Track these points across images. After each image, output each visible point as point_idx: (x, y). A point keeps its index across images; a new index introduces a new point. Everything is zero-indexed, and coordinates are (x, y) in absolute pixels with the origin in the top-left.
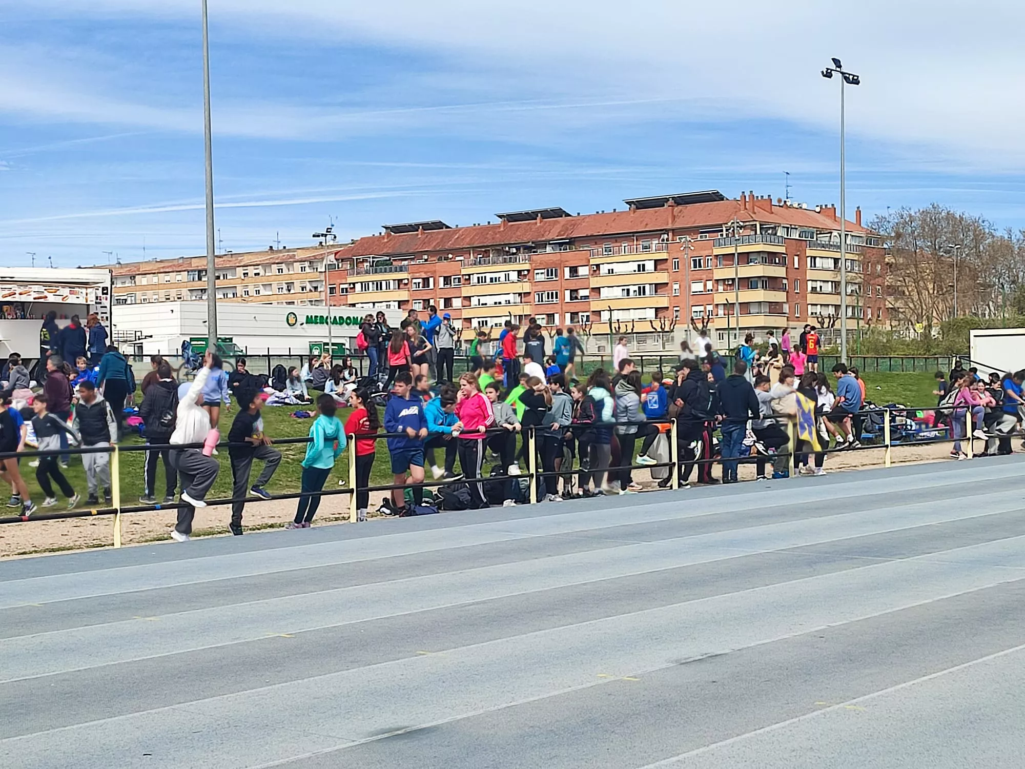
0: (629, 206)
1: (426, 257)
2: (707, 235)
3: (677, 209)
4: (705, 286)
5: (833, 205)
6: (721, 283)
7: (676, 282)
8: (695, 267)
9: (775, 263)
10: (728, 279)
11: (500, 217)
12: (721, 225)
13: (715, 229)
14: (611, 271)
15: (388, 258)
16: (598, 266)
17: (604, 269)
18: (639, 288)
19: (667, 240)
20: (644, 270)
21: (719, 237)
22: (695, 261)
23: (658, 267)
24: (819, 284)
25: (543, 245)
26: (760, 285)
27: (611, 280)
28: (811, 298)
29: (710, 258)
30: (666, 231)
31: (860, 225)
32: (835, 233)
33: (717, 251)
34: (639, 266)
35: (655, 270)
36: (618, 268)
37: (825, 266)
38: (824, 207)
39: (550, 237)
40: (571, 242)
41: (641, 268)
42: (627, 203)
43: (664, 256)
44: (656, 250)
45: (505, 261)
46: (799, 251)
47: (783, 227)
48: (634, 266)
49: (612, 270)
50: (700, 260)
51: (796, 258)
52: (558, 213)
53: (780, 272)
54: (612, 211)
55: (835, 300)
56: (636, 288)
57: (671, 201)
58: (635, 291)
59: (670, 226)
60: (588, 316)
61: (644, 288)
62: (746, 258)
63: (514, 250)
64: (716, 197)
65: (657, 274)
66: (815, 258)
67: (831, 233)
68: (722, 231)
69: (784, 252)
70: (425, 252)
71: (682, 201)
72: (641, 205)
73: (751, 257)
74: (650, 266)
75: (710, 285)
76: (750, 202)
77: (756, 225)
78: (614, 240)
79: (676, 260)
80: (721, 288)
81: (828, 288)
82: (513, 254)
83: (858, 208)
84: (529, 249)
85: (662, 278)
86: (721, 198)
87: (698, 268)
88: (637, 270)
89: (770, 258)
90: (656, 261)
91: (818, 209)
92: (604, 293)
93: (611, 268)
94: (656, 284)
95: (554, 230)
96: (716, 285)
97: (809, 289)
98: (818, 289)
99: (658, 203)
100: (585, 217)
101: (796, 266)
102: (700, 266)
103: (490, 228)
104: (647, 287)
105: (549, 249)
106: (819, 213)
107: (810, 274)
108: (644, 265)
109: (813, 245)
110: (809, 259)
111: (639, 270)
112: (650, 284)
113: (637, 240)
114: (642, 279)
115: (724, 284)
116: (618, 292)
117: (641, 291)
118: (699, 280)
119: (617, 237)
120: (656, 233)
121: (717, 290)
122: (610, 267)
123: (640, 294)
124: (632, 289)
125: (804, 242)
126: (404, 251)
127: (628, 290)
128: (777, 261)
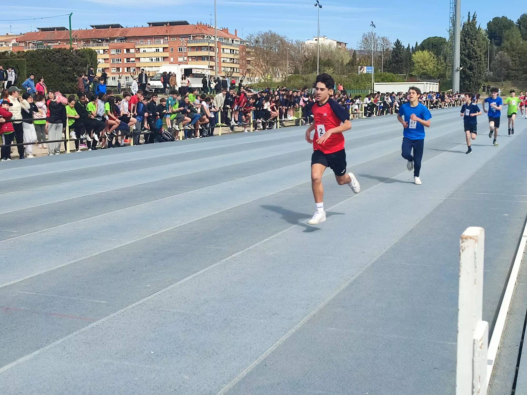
0: (148, 25)
1: (60, 42)
2: (184, 38)
3: (171, 27)
4: (184, 58)
5: (227, 28)
6: (190, 58)
7: (172, 57)
8: (180, 51)
9: (211, 51)
10: (193, 56)
11: (92, 26)
12: (190, 35)
13: (188, 36)
14: (144, 51)
15: (42, 42)
16: (139, 49)
17: (141, 50)
18: (157, 58)
19: (167, 40)
20: (158, 51)
21: (189, 39)
22: (179, 48)
23: (164, 50)
24: (225, 59)
25: (113, 39)
26: (206, 59)
27: (145, 55)
28: (223, 65)
29: (186, 47)
30: (167, 36)
31: (236, 36)
32: (230, 39)
33: (189, 45)
34: (156, 49)
35: (163, 51)
36: (147, 50)
37: (227, 52)
38: (224, 28)
39: (116, 36)
40: (126, 38)
41: (157, 50)
42: (148, 23)
43: (167, 46)
44: (162, 44)
45: (97, 45)
46: (219, 46)
47: (214, 37)
48: (154, 50)
49: (145, 51)
50: (181, 48)
51: (217, 49)
52: (118, 26)
53: (212, 54)
54: (142, 26)
55: (233, 66)
56: (155, 58)
57: (168, 24)
58: (155, 60)
59: (168, 34)
60: (134, 69)
61: (159, 58)
62: (200, 48)
63: (100, 41)
64: (185, 23)
65: (164, 53)
66: (224, 49)
67: (229, 39)
68: (190, 37)
69: (214, 46)
70: (60, 40)
71: (172, 24)
72: (155, 24)
73: (202, 48)
74: (161, 50)
75: (186, 58)
76: (200, 26)
77: (204, 35)
78: (144, 38)
79: (172, 48)
80: (190, 60)
81: (228, 60)
82: (100, 42)
83: (236, 29)
84: (107, 41)
85: (166, 54)
86: (188, 24)
87: (181, 51)
88: (156, 51)
89: (208, 48)
90: (163, 48)
91: (222, 29)
92: (142, 60)
93: (144, 50)
94: (164, 57)
95: (118, 33)
96: (188, 58)
97: (222, 61)
98: (225, 61)
99: (161, 24)
100: (130, 28)
101: (218, 52)
102: (182, 51)
103: (87, 31)
105: (115, 41)
106: (222, 31)
107: (223, 55)
108: (158, 49)
109: (223, 44)
110: (222, 49)
111: (157, 51)
112: (161, 57)
113: (154, 39)
114: (158, 55)
115: (192, 58)
116: (148, 60)
117: (158, 59)
118: (181, 56)
119: (146, 38)
120: (163, 37)
121: (189, 60)
122: (144, 49)
123: (157, 61)
124: (154, 59)
125: (220, 43)
126: (49, 39)
127: (152, 59)
128: (212, 50)
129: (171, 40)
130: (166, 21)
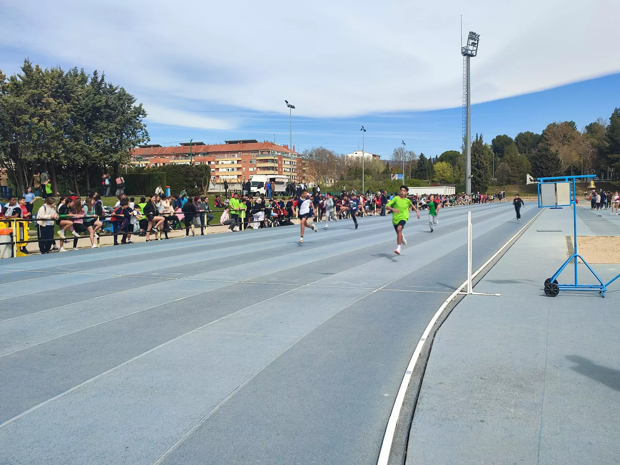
1: (155, 156)
2: (254, 153)
3: (243, 144)
5: (287, 145)
7: (244, 167)
8: (250, 163)
10: (261, 167)
11: (181, 144)
12: (259, 150)
13: (257, 151)
14: (222, 163)
15: (141, 156)
16: (218, 161)
17: (220, 162)
19: (241, 154)
21: (257, 154)
22: (250, 161)
24: (286, 169)
25: (198, 154)
26: (271, 169)
27: (223, 166)
29: (255, 160)
30: (240, 151)
31: (294, 151)
32: (290, 154)
33: (258, 158)
34: (232, 162)
36: (224, 162)
37: (288, 164)
39: (200, 151)
40: (208, 153)
41: (233, 163)
42: (225, 142)
43: (240, 159)
44: (236, 157)
45: (185, 159)
46: (281, 159)
47: (277, 152)
48: (230, 162)
50: (252, 161)
51: (280, 161)
52: (201, 144)
53: (276, 165)
54: (220, 144)
55: (292, 174)
56: (231, 169)
57: (241, 142)
59: (241, 150)
60: (214, 177)
62: (266, 161)
63: (187, 155)
64: (255, 141)
65: (238, 165)
66: (285, 161)
68: (259, 152)
69: (277, 159)
70: (155, 155)
71: (245, 142)
72: (230, 142)
73: (268, 160)
74: (236, 162)
75: (255, 169)
76: (266, 143)
77: (270, 151)
78: (222, 153)
79: (244, 161)
81: (288, 170)
82: (187, 156)
83: (294, 146)
84: (193, 155)
85: (240, 166)
86: (257, 142)
89: (273, 161)
90: (238, 161)
91: (283, 146)
92: (220, 170)
94: (238, 168)
95: (201, 149)
96: (257, 169)
97: (283, 170)
98: (286, 171)
99: (236, 142)
100: (211, 145)
101: (280, 163)
102: (252, 163)
103: (177, 148)
104: (235, 169)
105: (200, 155)
107: (284, 166)
108: (234, 162)
109: (285, 157)
110: (283, 162)
113: (230, 154)
114: (233, 166)
115: (260, 169)
116: (225, 170)
117: (233, 170)
118: (251, 167)
119: (224, 153)
120: (237, 152)
122: (222, 162)
125: (282, 156)
126: (147, 154)
127: (228, 170)
128: (275, 162)
129: (244, 155)
130: (239, 140)
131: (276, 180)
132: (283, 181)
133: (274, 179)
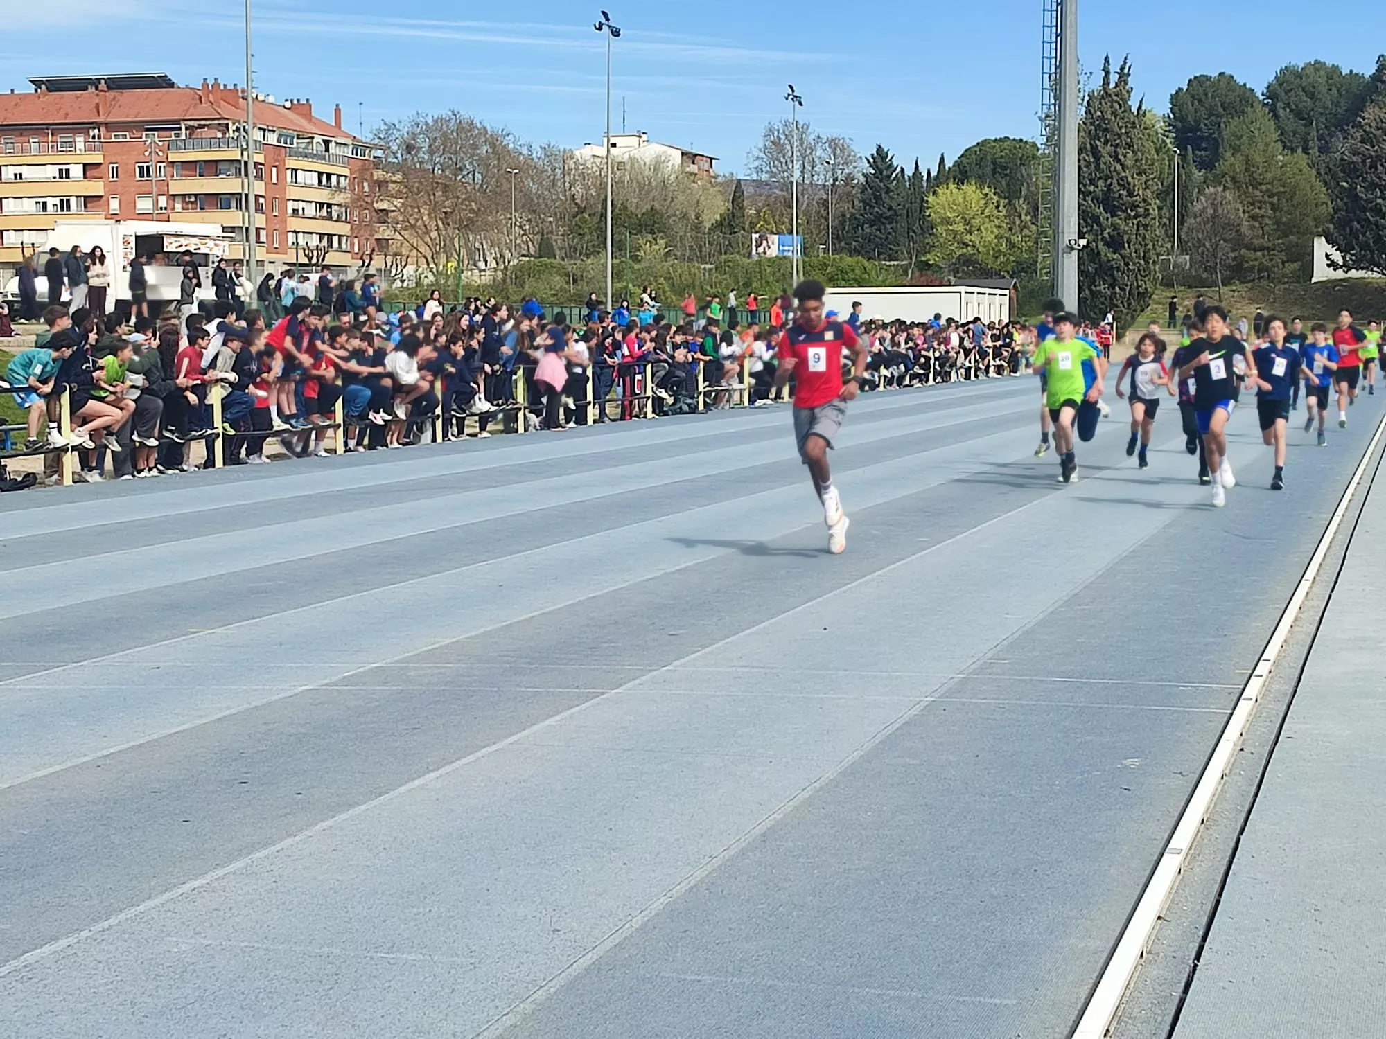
0: (34, 87)
2: (156, 133)
3: (111, 93)
4: (156, 202)
5: (307, 100)
6: (178, 199)
7: (114, 196)
8: (142, 175)
10: (190, 195)
12: (178, 122)
13: (171, 126)
14: (18, 177)
17: (8, 173)
18: (62, 201)
19: (99, 137)
20: (68, 177)
21: (173, 138)
22: (141, 168)
23: (88, 173)
24: (302, 205)
26: (233, 204)
27: (19, 189)
28: (294, 224)
29: (162, 165)
30: (97, 125)
31: (340, 128)
32: (318, 139)
33: (173, 157)
34: (61, 170)
35: (85, 177)
36: (27, 172)
37: (308, 182)
38: (295, 102)
41: (64, 174)
42: (32, 81)
43: (97, 158)
44: (81, 151)
46: (277, 161)
47: (260, 129)
48: (52, 171)
49: (21, 175)
50: (148, 167)
51: (274, 170)
53: (259, 188)
54: (9, 92)
55: (329, 227)
56: (57, 201)
57: (103, 85)
58: (54, 205)
59: (101, 119)
61: (68, 201)
62: (213, 168)
64: (162, 82)
65: (86, 183)
66: (296, 170)
67: (313, 138)
68: (180, 129)
69: (263, 162)
71: (117, 84)
72: (56, 86)
73: (221, 166)
74: (76, 172)
75: (163, 201)
76: (212, 91)
77: (227, 124)
78: (18, 133)
79: (115, 166)
80: (178, 207)
81: (311, 210)
83: (337, 105)
85: (96, 188)
86: (172, 85)
87: (145, 178)
88: (57, 176)
89: (240, 168)
90: (85, 165)
91: (288, 105)
92: (8, 206)
93: (18, 172)
94: (85, 197)
96: (171, 202)
97: (290, 211)
98: (301, 212)
99: (79, 85)
101: (274, 181)
102: (149, 175)
104: (73, 201)
106: (289, 109)
107: (293, 192)
108: (67, 170)
109: (293, 153)
110: (289, 172)
111: (61, 177)
112: (77, 197)
113: (52, 135)
114: (65, 189)
115: (184, 201)
116: (29, 206)
117: (65, 205)
118: (145, 195)
119: (23, 130)
120: (82, 127)
121: (174, 209)
122: (18, 170)
123: (62, 209)
124: (50, 202)
125: (283, 150)
127: (45, 204)
129: (113, 140)
131: (170, 246)
132: (204, 250)
133: (158, 239)
